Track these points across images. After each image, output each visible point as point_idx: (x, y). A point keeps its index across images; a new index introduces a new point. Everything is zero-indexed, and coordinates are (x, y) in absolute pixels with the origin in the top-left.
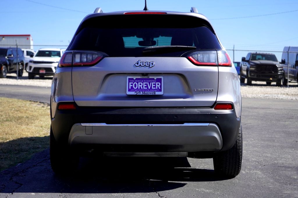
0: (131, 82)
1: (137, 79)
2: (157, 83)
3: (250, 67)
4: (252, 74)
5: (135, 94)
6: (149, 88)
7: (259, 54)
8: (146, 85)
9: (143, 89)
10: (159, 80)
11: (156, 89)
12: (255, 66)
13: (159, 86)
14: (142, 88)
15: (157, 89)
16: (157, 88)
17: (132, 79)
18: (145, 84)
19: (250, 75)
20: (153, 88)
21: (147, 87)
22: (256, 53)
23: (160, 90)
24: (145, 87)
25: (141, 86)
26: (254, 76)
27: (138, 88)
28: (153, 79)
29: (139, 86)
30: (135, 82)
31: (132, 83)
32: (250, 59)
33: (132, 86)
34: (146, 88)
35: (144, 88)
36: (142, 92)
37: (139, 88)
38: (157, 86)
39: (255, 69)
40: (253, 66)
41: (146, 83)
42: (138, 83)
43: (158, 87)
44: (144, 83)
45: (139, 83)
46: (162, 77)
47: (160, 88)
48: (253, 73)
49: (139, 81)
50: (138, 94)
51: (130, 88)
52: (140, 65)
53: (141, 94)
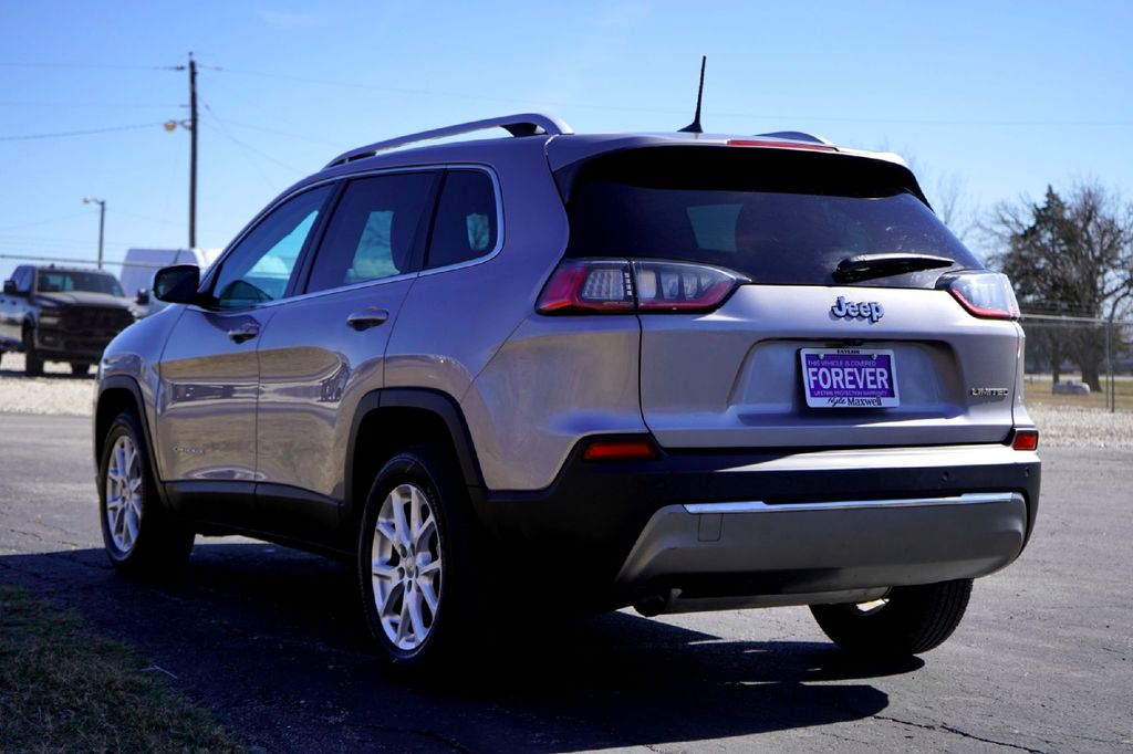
0: (813, 367)
1: (827, 357)
2: (879, 370)
3: (42, 315)
4: (48, 339)
5: (830, 405)
6: (861, 387)
7: (63, 273)
8: (852, 378)
9: (846, 389)
10: (884, 362)
11: (877, 389)
12: (57, 313)
13: (884, 379)
14: (843, 387)
15: (880, 390)
16: (880, 387)
17: (817, 357)
18: (850, 374)
19: (42, 341)
20: (870, 386)
21: (853, 382)
22: (52, 266)
23: (891, 394)
24: (850, 382)
25: (840, 379)
26: (55, 344)
27: (831, 388)
28: (870, 357)
29: (835, 379)
30: (821, 367)
31: (815, 370)
32: (31, 287)
33: (815, 378)
34: (853, 387)
35: (848, 386)
36: (846, 399)
37: (835, 387)
38: (879, 379)
39: (59, 323)
40: (51, 312)
41: (851, 370)
42: (829, 368)
43: (882, 382)
44: (847, 370)
45: (833, 370)
46: (890, 352)
47: (887, 387)
48: (49, 336)
49: (832, 363)
50: (838, 405)
51: (812, 387)
52: (847, 314)
53: (846, 405)
